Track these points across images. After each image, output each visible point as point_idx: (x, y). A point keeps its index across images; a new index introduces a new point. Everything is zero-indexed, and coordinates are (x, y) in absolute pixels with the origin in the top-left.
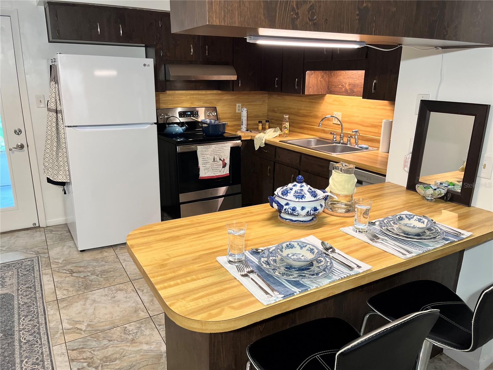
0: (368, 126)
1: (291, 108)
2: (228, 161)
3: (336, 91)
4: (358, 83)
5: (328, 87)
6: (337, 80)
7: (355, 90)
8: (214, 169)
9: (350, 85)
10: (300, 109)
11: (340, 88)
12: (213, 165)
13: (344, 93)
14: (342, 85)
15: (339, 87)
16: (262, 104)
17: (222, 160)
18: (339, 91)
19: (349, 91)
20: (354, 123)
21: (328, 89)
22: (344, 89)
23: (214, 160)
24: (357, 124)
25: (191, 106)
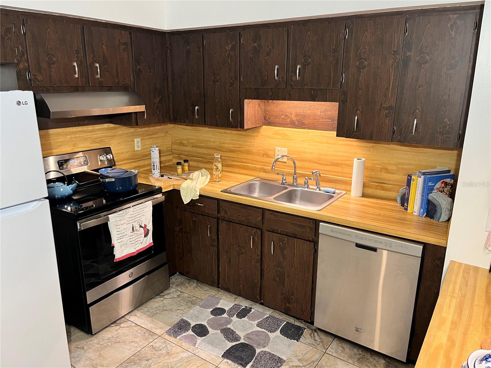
0: (327, 165)
1: (210, 141)
2: (150, 227)
3: (277, 123)
4: (310, 114)
5: (265, 117)
6: (278, 109)
7: (306, 122)
8: (133, 242)
9: (297, 115)
10: (223, 143)
11: (283, 119)
12: (132, 237)
13: (289, 125)
14: (286, 116)
15: (281, 118)
16: (165, 136)
17: (144, 226)
18: (281, 122)
19: (297, 123)
20: (306, 161)
21: (265, 119)
22: (288, 120)
23: (133, 230)
24: (310, 161)
25: (72, 149)
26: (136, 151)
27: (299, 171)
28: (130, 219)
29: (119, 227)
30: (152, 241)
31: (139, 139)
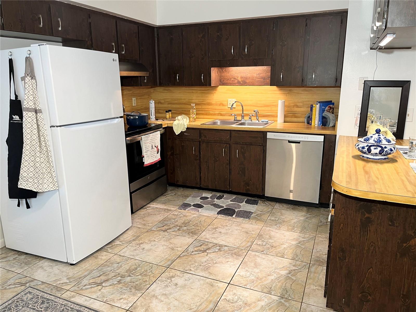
0: (261, 107)
1: (181, 99)
2: (159, 148)
3: (228, 83)
4: (250, 76)
5: (220, 80)
6: (229, 75)
7: (247, 81)
8: (152, 156)
9: (241, 78)
10: (191, 100)
11: (233, 80)
12: (152, 152)
13: (237, 84)
14: (235, 78)
15: (231, 80)
16: (148, 98)
17: (157, 147)
18: (231, 83)
19: (241, 83)
20: (248, 105)
21: (220, 82)
22: (236, 81)
23: (152, 148)
24: (251, 105)
26: (134, 106)
27: (245, 112)
28: (151, 140)
29: (146, 144)
30: (160, 157)
31: (135, 99)
